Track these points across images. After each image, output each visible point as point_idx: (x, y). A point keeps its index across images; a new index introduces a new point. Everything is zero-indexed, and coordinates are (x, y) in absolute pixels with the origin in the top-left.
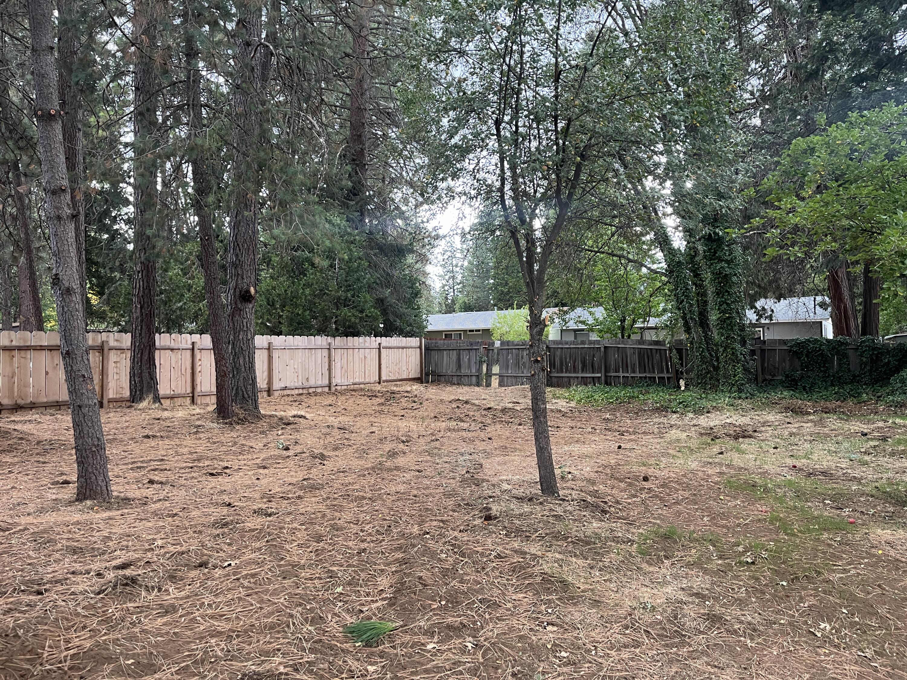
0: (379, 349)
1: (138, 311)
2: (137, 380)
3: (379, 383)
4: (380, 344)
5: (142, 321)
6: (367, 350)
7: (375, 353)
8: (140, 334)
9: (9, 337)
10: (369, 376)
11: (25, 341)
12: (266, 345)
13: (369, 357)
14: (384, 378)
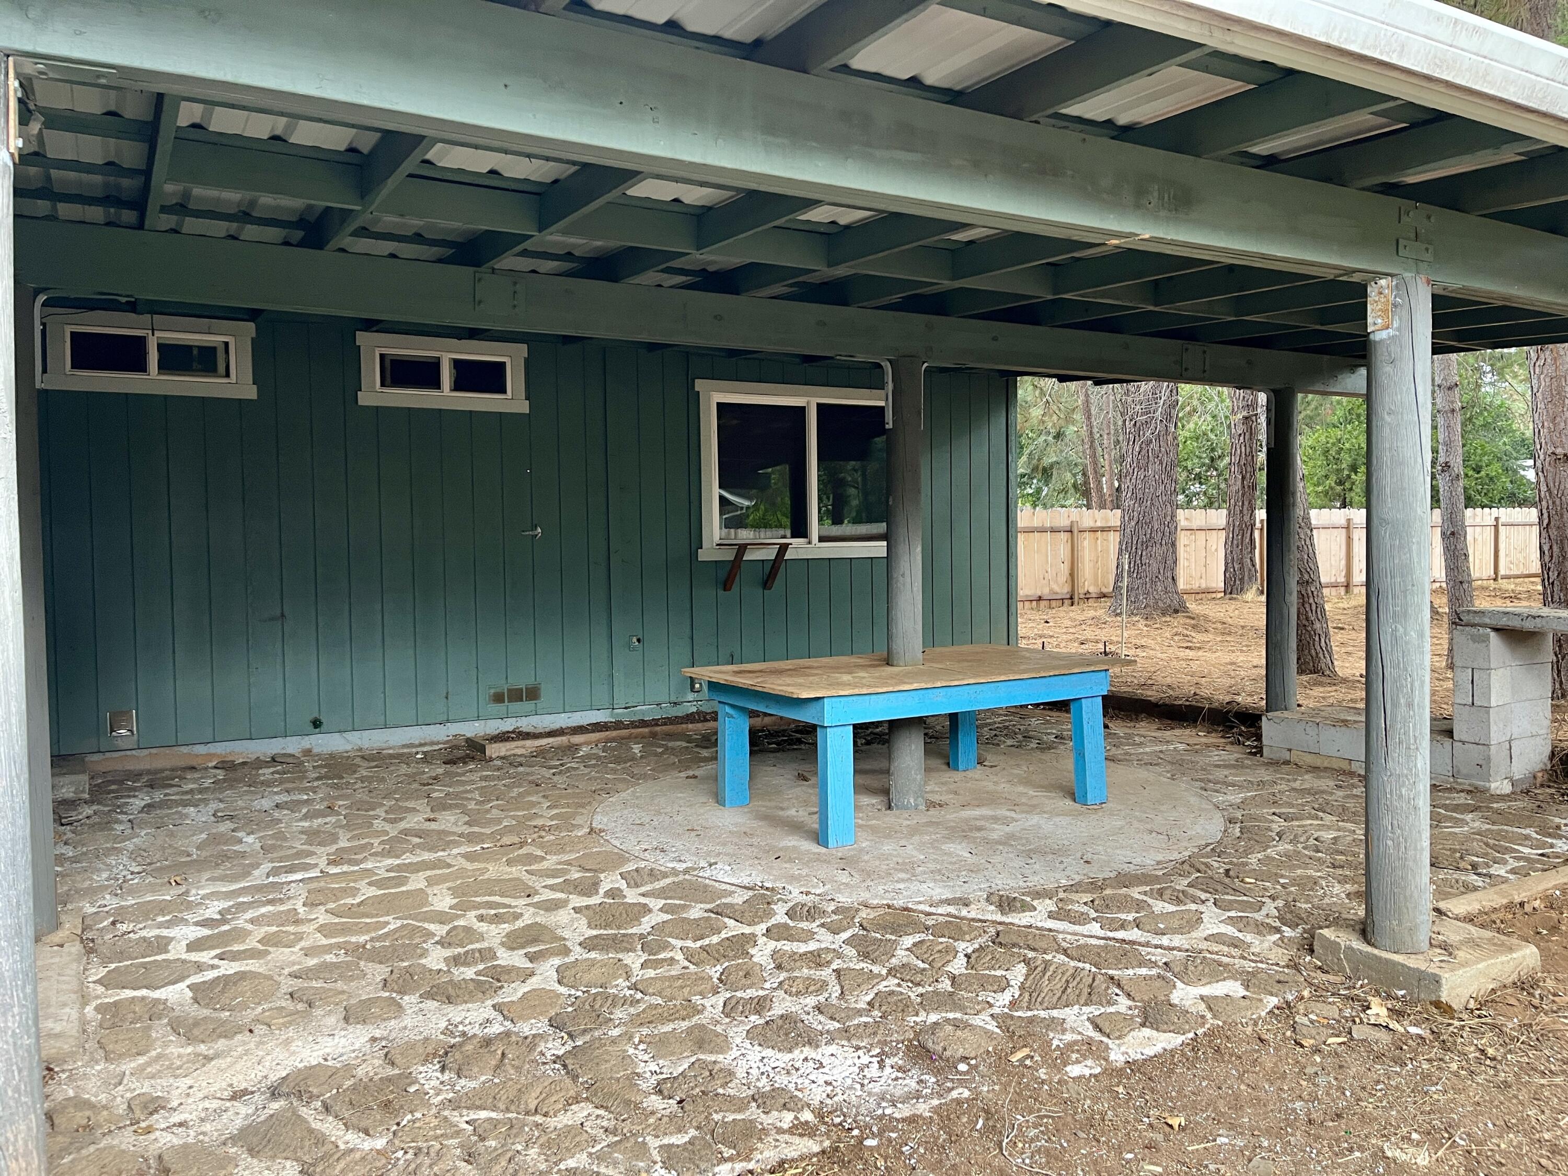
0: (1496, 527)
1: (1239, 483)
2: (1237, 567)
3: (1495, 580)
4: (1497, 519)
5: (1243, 495)
6: (1478, 529)
7: (1490, 532)
8: (1241, 512)
9: (1094, 517)
10: (1481, 568)
11: (1107, 521)
12: (1343, 522)
13: (1480, 539)
14: (1502, 571)
